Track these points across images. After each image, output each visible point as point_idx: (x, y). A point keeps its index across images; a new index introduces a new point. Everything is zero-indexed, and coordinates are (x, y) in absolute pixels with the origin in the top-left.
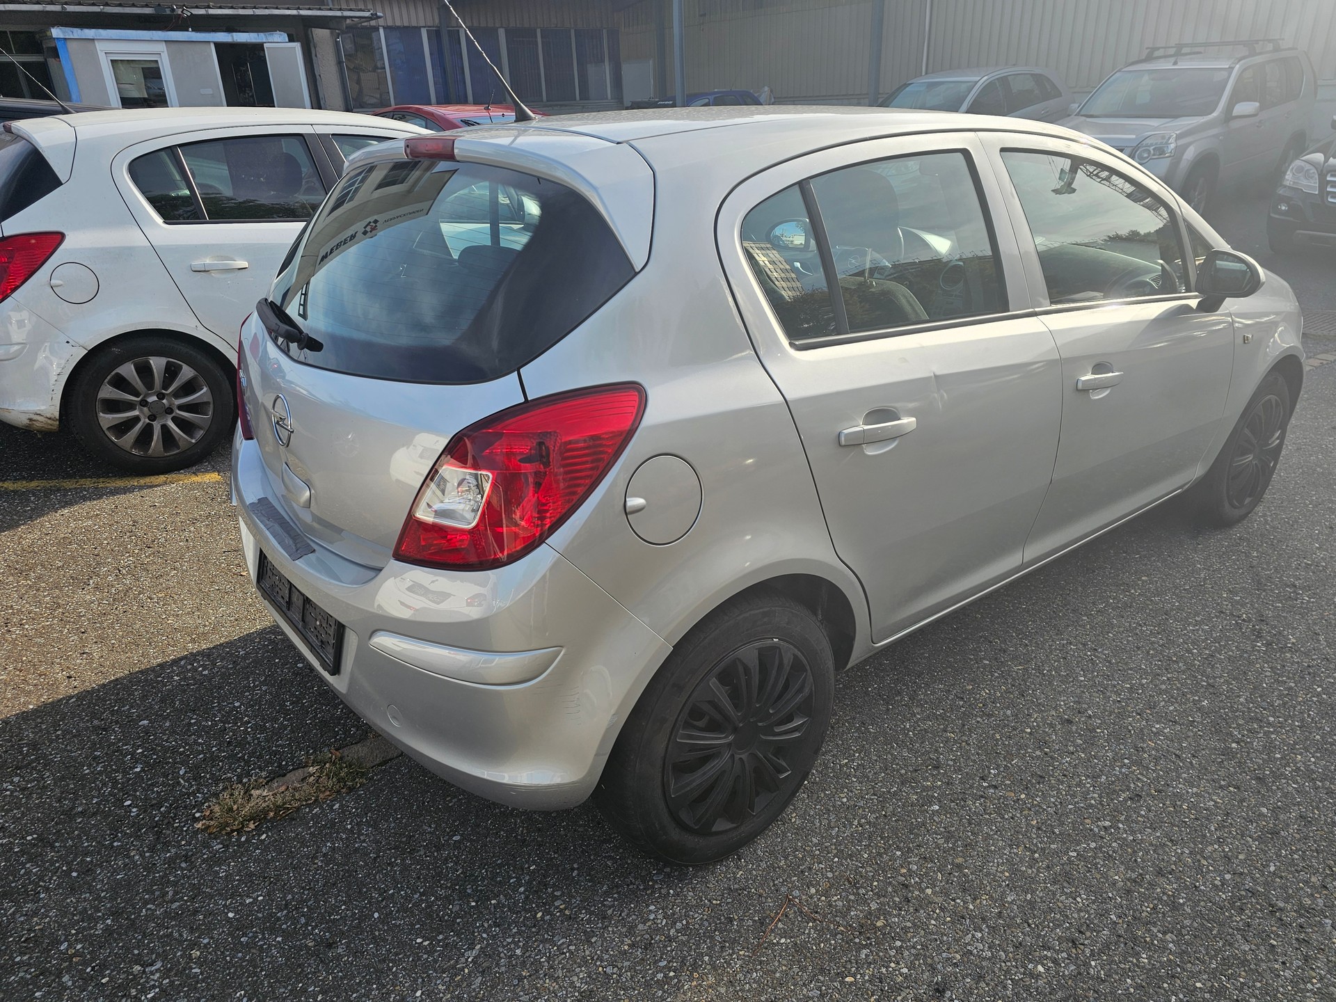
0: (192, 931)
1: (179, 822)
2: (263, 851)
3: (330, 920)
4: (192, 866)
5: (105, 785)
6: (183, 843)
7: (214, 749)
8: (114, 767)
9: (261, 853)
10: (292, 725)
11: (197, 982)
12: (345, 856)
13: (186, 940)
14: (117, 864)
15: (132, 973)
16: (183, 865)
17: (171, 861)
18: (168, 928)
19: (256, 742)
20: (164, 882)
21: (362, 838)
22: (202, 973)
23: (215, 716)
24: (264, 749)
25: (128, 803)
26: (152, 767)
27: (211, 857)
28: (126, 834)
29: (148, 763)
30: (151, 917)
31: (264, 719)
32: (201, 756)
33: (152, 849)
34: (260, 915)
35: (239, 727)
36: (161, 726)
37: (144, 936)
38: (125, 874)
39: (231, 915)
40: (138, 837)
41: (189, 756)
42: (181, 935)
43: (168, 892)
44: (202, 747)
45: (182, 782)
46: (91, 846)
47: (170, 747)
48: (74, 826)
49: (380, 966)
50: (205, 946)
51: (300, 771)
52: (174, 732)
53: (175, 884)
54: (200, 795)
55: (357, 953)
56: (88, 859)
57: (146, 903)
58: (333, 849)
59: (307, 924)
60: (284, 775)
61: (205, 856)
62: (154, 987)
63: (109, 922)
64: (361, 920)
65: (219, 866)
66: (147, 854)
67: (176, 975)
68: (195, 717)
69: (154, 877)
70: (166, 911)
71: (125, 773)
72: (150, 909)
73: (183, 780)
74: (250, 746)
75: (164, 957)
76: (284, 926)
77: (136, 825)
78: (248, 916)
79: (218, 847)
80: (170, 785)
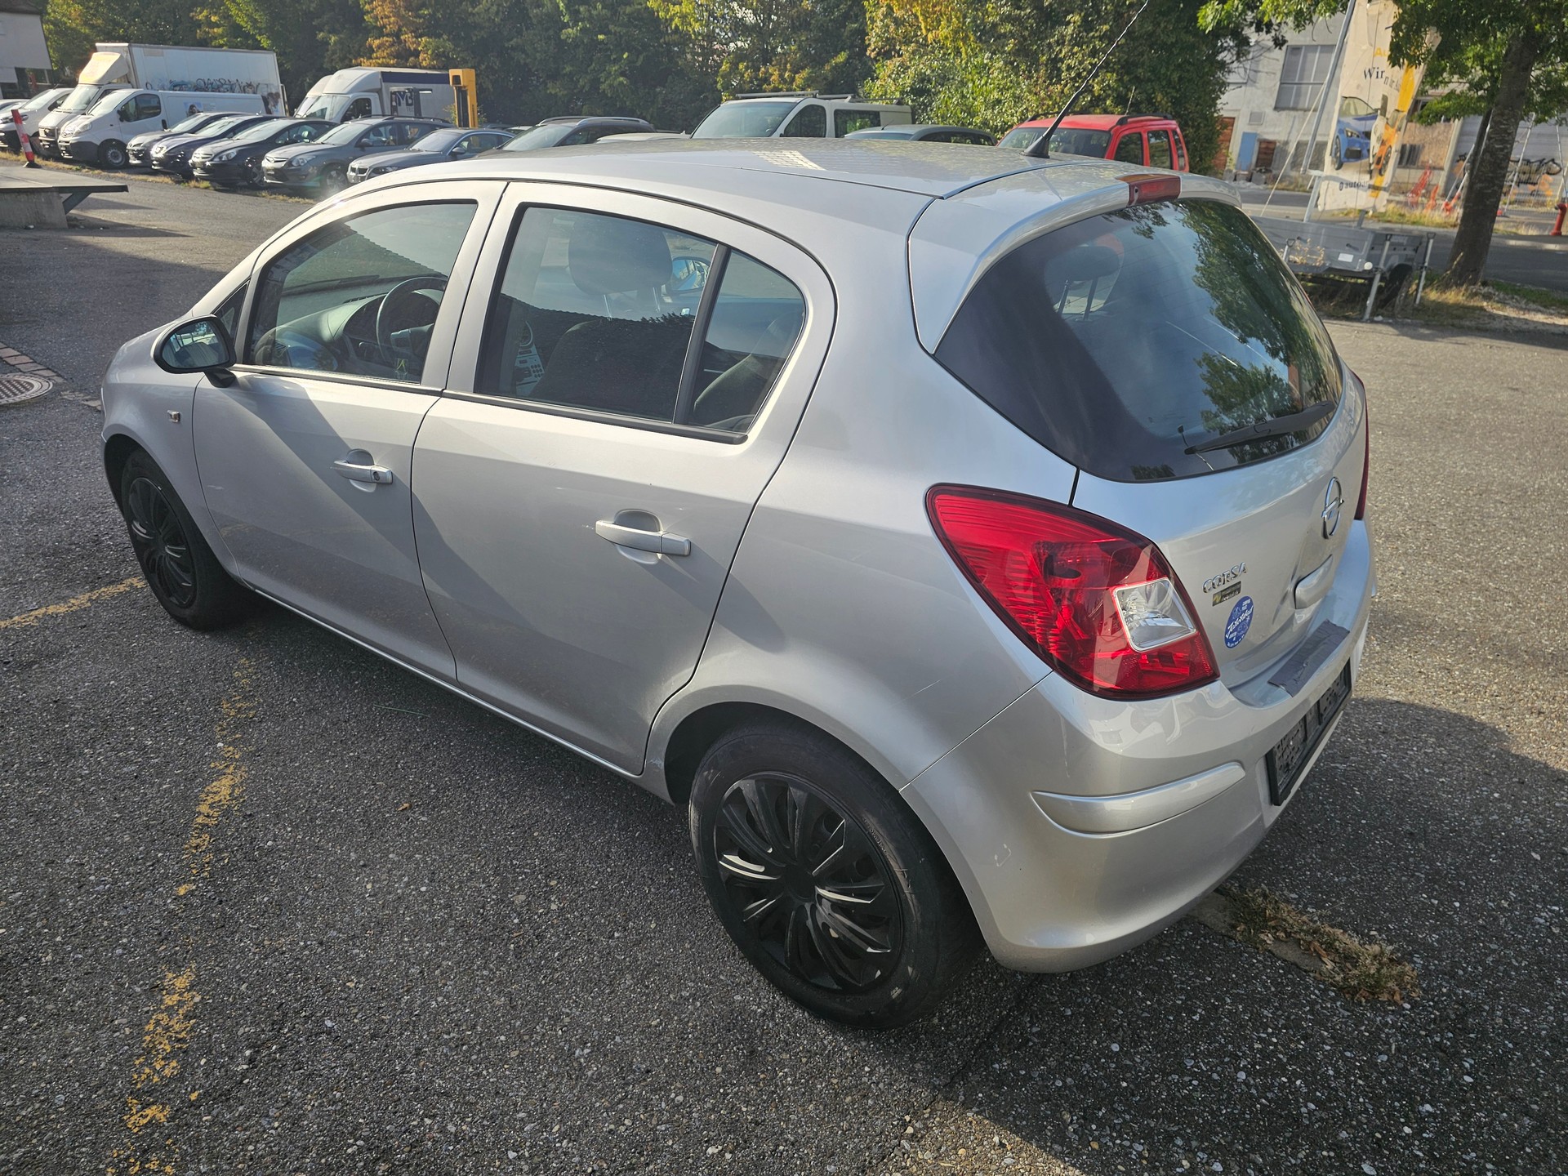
0: (1496, 919)
1: (1432, 1013)
2: (1387, 922)
3: (1394, 843)
4: (1455, 965)
5: (1479, 1126)
6: (1444, 990)
7: (1328, 1048)
8: (1454, 1139)
9: (1391, 923)
10: (1227, 992)
11: (1517, 888)
12: (1336, 863)
13: (1505, 916)
14: (1522, 1023)
15: (1561, 930)
16: (1461, 972)
17: (1470, 983)
18: (1513, 935)
19: (1280, 1012)
20: (1489, 971)
21: (1309, 861)
22: (1510, 890)
23: (1282, 1086)
24: (1282, 998)
25: (1468, 1079)
26: (1409, 1095)
27: (1431, 957)
28: (1493, 1047)
29: (1411, 1105)
30: (1520, 954)
31: (1241, 1026)
32: (1348, 1054)
33: (1478, 1010)
34: (1436, 886)
35: (1275, 1045)
36: (1354, 1141)
37: (1535, 946)
38: (1519, 1007)
39: (1457, 904)
40: (1484, 1032)
41: (1359, 1069)
42: (1506, 922)
43: (1492, 962)
44: (1337, 1061)
45: (1393, 1047)
46: (1537, 1064)
47: (1371, 1099)
48: (1544, 1105)
49: (1395, 803)
50: (1493, 902)
51: (1277, 952)
52: (1346, 1113)
53: (1481, 962)
54: (1389, 1019)
55: (1400, 818)
56: (1548, 1053)
57: (1517, 969)
58: (1338, 874)
59: (1412, 855)
60: (1294, 964)
61: (1436, 962)
62: (1550, 910)
63: (1559, 982)
64: (1376, 828)
65: (1432, 945)
66: (1487, 1008)
67: (1529, 904)
68: (1304, 1110)
69: (1495, 983)
70: (1505, 948)
71: (1445, 1117)
72: (1517, 961)
73: (1390, 1047)
74: (1290, 1014)
75: (1529, 920)
76: (1428, 867)
77: (1476, 1048)
78: (1445, 893)
79: (1419, 961)
80: (1409, 1056)
